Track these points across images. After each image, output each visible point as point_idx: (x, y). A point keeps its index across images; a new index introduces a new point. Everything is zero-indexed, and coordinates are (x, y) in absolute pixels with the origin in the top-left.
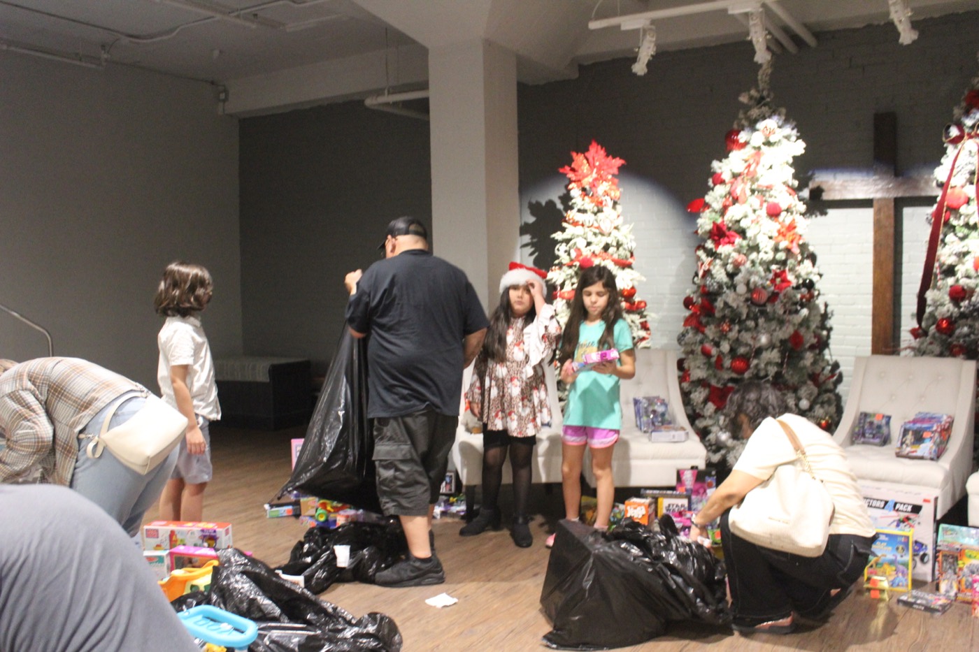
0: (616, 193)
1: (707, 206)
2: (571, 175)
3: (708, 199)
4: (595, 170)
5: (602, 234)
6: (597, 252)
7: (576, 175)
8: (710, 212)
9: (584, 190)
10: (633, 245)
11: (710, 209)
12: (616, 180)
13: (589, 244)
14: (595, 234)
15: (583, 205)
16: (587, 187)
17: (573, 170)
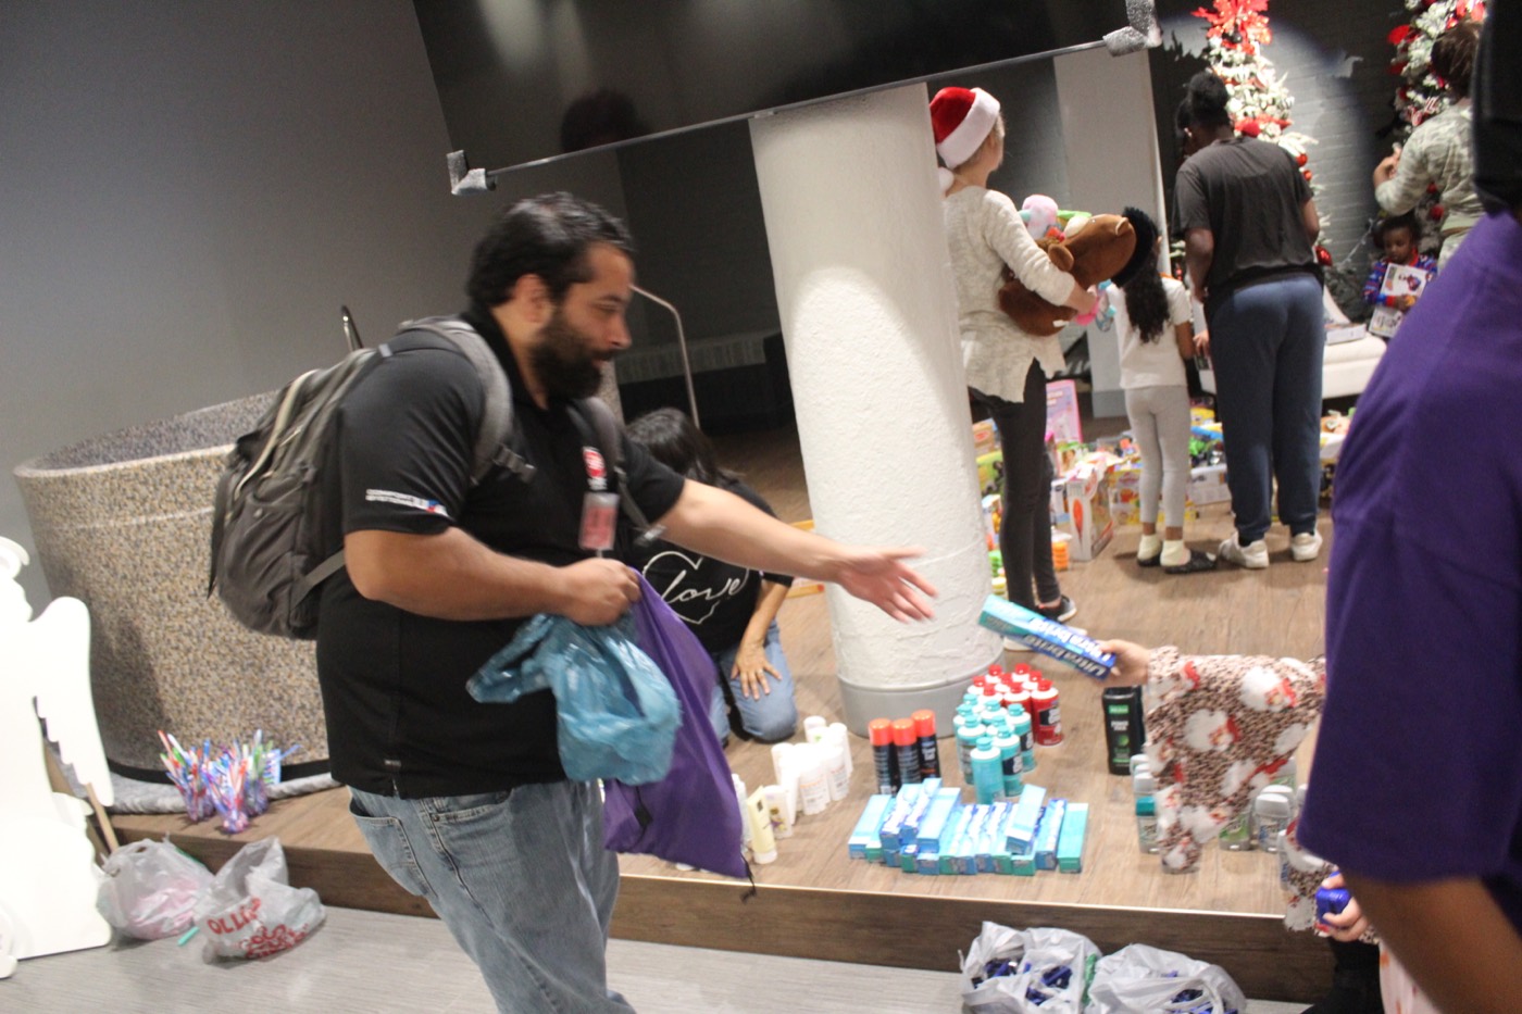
0: (1268, 38)
1: (1418, 32)
2: (1213, 19)
3: (1420, 23)
4: (1241, 9)
5: (1258, 90)
6: (1257, 114)
7: (1219, 17)
8: (1423, 40)
9: (1225, 36)
10: (1291, 100)
11: (1422, 37)
12: (1266, 20)
13: (1246, 104)
14: (1251, 91)
15: (1230, 56)
16: (1231, 33)
17: (1216, 12)
